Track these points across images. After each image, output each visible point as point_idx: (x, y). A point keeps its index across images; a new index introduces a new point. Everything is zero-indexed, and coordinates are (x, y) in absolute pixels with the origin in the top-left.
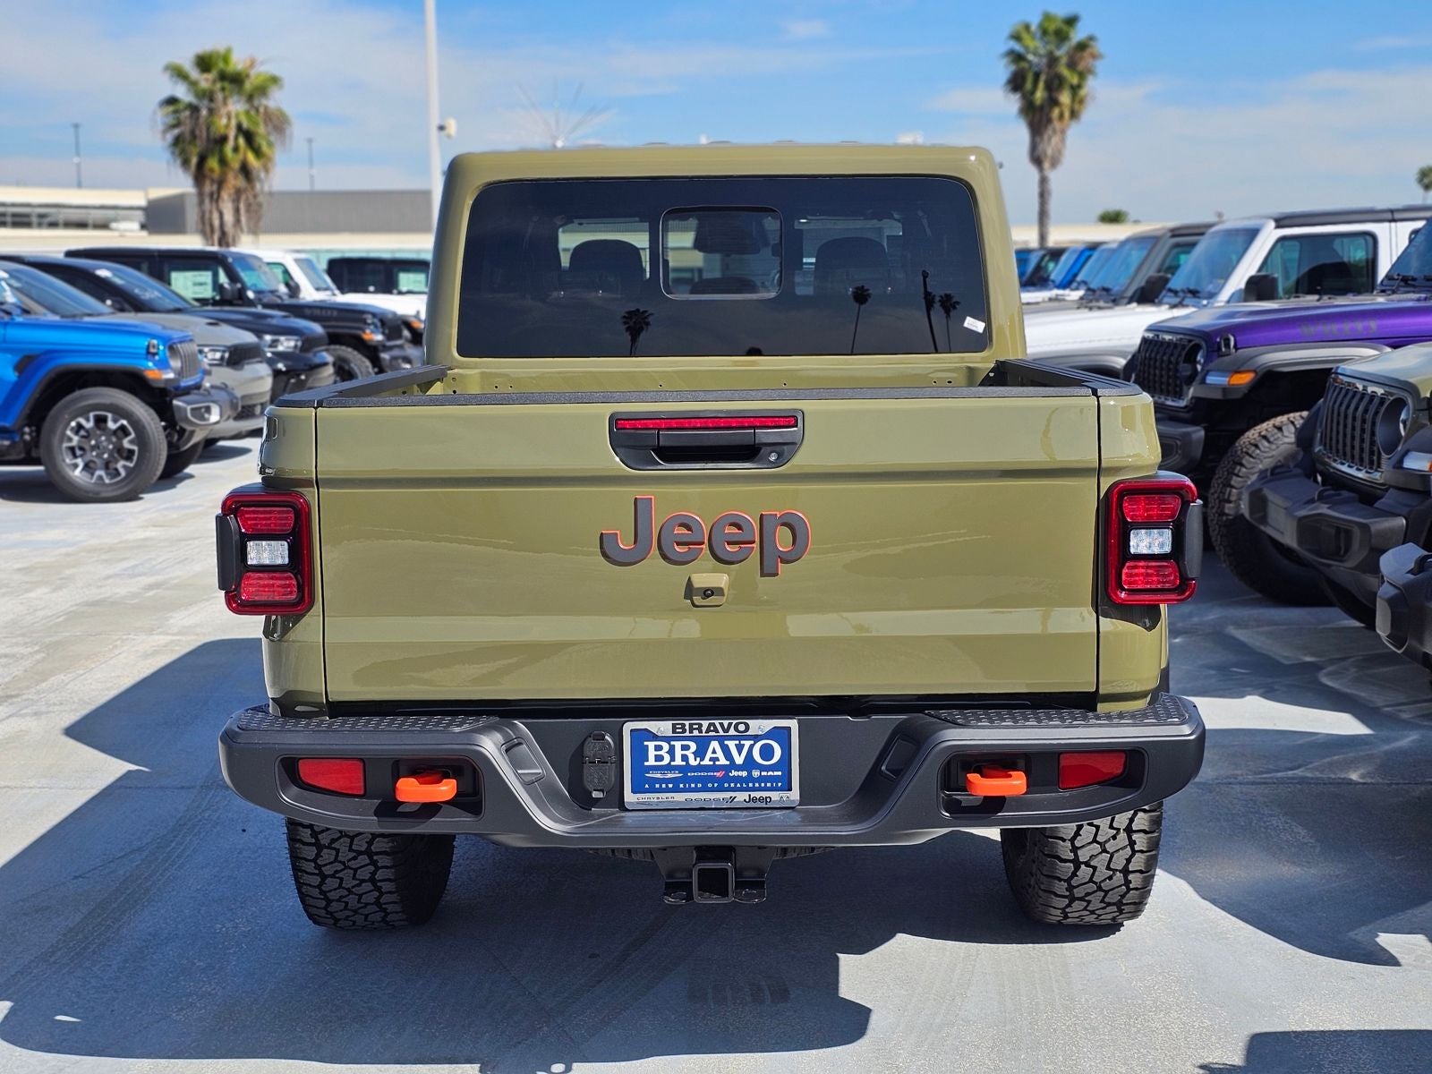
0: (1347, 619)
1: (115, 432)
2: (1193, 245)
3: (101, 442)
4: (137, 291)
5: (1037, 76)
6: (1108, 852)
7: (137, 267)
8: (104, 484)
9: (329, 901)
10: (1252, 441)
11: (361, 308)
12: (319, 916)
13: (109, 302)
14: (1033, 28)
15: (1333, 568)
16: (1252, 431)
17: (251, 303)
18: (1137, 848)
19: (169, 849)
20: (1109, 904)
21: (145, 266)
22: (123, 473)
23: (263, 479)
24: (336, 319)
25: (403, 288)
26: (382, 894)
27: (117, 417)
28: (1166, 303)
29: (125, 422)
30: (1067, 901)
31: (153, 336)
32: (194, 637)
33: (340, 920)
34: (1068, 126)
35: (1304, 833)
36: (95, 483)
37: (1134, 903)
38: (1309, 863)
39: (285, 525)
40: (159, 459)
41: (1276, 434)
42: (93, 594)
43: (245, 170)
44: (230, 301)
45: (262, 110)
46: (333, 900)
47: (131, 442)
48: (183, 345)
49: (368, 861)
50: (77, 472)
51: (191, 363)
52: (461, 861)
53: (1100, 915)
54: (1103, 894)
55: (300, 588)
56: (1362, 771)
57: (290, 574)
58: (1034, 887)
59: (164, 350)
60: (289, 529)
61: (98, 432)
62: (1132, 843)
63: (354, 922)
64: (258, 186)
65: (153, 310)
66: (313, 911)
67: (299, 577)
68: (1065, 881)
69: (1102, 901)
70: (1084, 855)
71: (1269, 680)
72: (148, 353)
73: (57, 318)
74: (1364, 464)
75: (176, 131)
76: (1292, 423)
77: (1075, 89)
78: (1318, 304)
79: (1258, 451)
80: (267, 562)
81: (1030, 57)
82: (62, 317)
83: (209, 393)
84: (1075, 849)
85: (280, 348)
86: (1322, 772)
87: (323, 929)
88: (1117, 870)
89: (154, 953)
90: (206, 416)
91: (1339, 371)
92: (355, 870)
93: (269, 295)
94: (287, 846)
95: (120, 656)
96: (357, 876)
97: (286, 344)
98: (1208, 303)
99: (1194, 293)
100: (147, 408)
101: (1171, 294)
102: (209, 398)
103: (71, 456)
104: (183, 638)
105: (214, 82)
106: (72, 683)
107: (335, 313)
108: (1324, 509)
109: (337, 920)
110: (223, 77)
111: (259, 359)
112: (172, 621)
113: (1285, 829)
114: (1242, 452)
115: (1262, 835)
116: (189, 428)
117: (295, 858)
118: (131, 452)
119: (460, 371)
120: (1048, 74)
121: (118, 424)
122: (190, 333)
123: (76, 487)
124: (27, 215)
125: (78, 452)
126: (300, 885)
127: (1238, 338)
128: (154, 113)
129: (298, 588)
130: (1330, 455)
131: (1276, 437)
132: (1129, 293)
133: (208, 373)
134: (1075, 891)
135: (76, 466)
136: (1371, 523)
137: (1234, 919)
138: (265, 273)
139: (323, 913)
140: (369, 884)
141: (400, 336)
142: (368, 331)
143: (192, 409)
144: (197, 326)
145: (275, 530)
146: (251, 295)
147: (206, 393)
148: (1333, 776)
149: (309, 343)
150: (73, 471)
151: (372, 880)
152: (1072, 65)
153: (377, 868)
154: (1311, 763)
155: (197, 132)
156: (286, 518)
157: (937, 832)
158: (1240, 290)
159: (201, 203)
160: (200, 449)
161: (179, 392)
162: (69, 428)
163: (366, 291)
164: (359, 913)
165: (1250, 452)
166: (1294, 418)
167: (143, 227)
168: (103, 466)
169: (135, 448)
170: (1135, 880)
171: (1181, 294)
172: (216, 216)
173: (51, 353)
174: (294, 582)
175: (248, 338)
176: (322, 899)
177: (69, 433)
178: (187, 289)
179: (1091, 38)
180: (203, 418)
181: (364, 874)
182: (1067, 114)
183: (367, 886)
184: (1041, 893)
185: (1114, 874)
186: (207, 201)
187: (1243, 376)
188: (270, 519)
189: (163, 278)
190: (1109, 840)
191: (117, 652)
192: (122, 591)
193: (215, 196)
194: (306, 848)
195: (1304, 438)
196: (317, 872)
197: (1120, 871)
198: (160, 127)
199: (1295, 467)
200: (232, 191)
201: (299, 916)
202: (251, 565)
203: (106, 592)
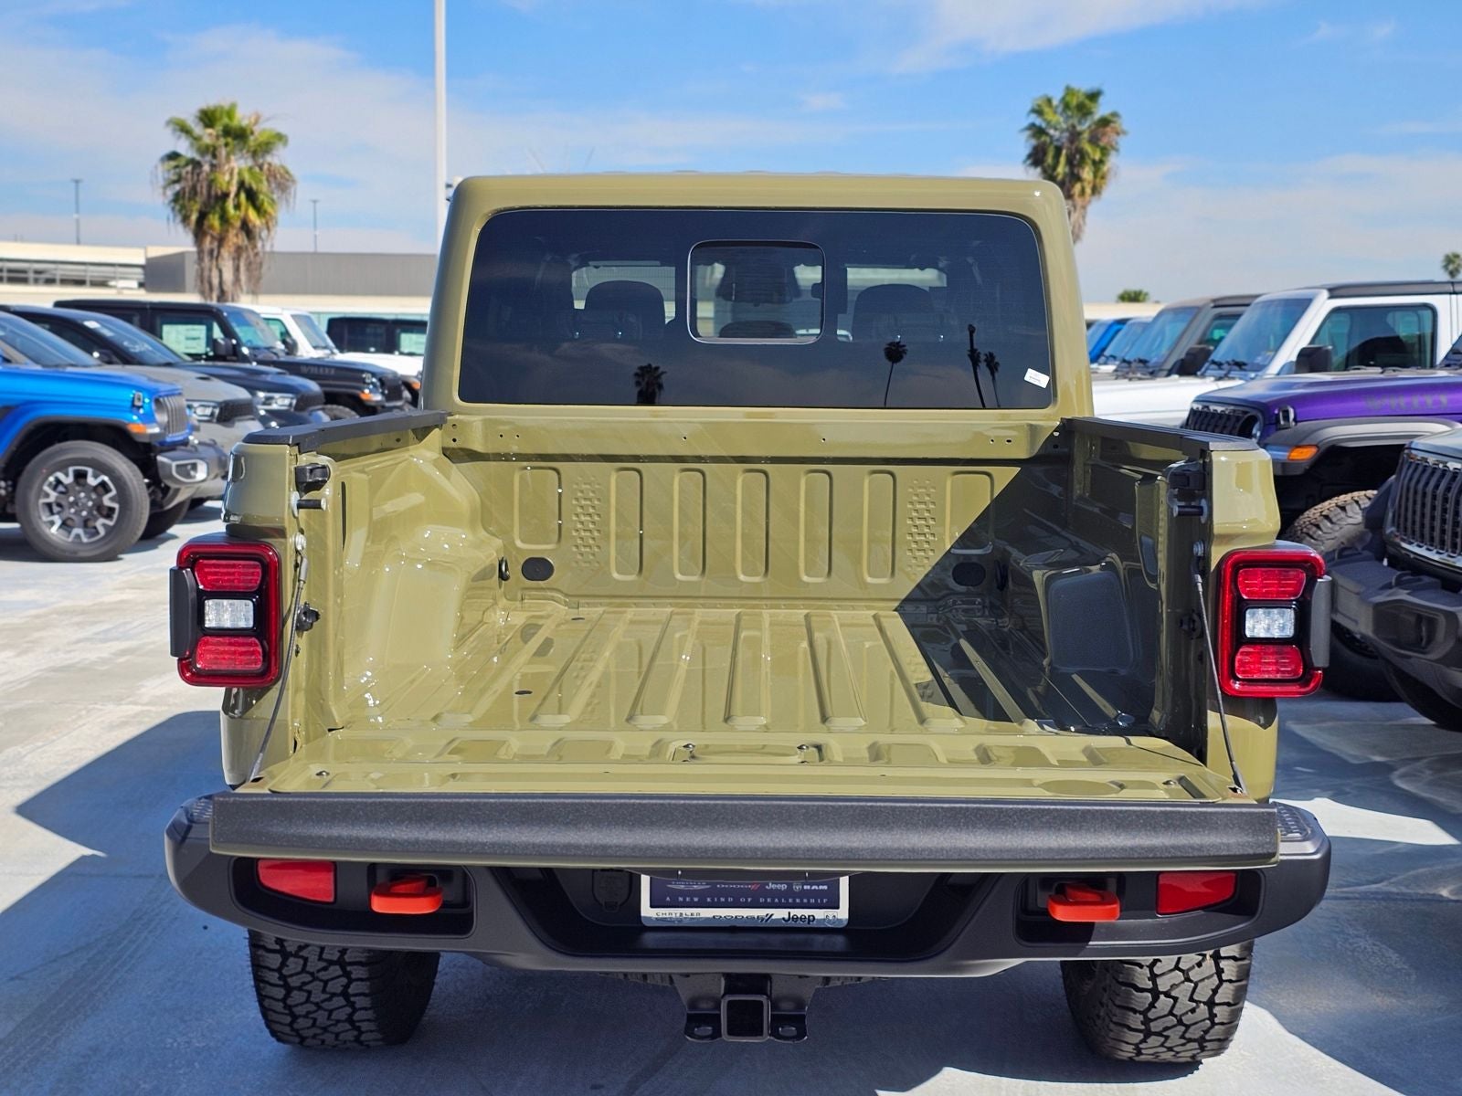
0: (1417, 716)
1: (95, 489)
2: (1237, 316)
3: (80, 499)
4: (126, 344)
5: (1058, 150)
6: (1191, 981)
7: (129, 320)
8: (81, 543)
9: (295, 1017)
10: (1313, 521)
11: (361, 367)
12: (282, 1033)
13: (96, 354)
14: (1055, 102)
15: (1412, 660)
16: (1312, 510)
17: (245, 359)
18: (1225, 977)
19: (119, 948)
20: (1190, 1040)
21: (136, 319)
22: (102, 532)
23: (227, 527)
24: (334, 378)
25: (405, 349)
26: (355, 1010)
27: (98, 472)
28: (1210, 376)
29: (106, 478)
30: (1141, 1036)
31: (139, 389)
32: (166, 708)
33: (307, 1038)
34: (1090, 202)
35: (1395, 957)
36: (73, 542)
37: (1219, 1040)
38: (1405, 993)
39: (250, 581)
40: (141, 518)
41: (1339, 513)
42: (60, 659)
43: (246, 227)
44: (224, 355)
45: (266, 167)
46: (300, 1016)
47: (112, 499)
48: (170, 399)
49: (340, 973)
50: (54, 530)
51: (178, 418)
52: (447, 970)
53: (1178, 1053)
54: (1183, 1028)
55: (267, 656)
56: (1451, 887)
57: (253, 639)
58: (1104, 1019)
59: (150, 403)
60: (255, 586)
61: (77, 488)
62: (1220, 972)
63: (323, 1042)
64: (259, 244)
65: (141, 363)
66: (278, 1027)
67: (265, 643)
68: (1140, 1013)
69: (1182, 1037)
70: (1163, 984)
71: (1338, 781)
72: (133, 406)
73: (39, 368)
74: (1446, 548)
75: (177, 187)
76: (1357, 502)
77: (1097, 165)
78: (1382, 376)
79: (1320, 533)
80: (228, 624)
81: (1052, 132)
82: (44, 366)
83: (196, 450)
84: (1153, 977)
85: (274, 407)
86: (1407, 887)
87: (287, 1046)
88: (1200, 1002)
89: (93, 1072)
90: (192, 473)
91: (1413, 446)
92: (326, 983)
93: (266, 351)
94: (249, 952)
95: (84, 727)
96: (328, 989)
97: (280, 402)
98: (1257, 376)
99: (1240, 365)
100: (131, 463)
101: (1214, 366)
102: (197, 455)
103: (48, 513)
104: (153, 709)
105: (217, 137)
106: (30, 756)
107: (333, 372)
108: (1403, 595)
109: (303, 1039)
110: (227, 132)
111: (251, 417)
112: (143, 690)
113: (1374, 953)
114: (1302, 533)
115: (1349, 960)
116: (173, 486)
117: (257, 966)
118: (112, 510)
119: (462, 417)
120: (1069, 149)
121: (99, 480)
122: (179, 387)
123: (52, 546)
124: (24, 271)
125: (56, 509)
126: (261, 998)
127: (1298, 411)
128: (156, 167)
129: (264, 657)
130: (1405, 538)
131: (1339, 517)
132: (1168, 366)
133: (195, 429)
134: (1152, 1024)
135: (52, 523)
136: (1459, 611)
137: (1328, 1058)
138: (262, 331)
139: (287, 1030)
140: (341, 998)
141: (399, 397)
142: (367, 391)
143: (178, 466)
144: (187, 380)
145: (239, 587)
146: (245, 351)
147: (193, 449)
148: (1421, 892)
149: (305, 402)
150: (50, 528)
151: (345, 994)
152: (1094, 140)
153: (351, 981)
154: (1395, 876)
155: (199, 189)
156: (253, 574)
157: (1009, 963)
158: (1292, 362)
159: (200, 259)
160: (185, 509)
161: (165, 448)
162: (47, 483)
163: (366, 351)
164: (328, 1032)
165: (1311, 533)
166: (1358, 497)
167: (141, 285)
168: (82, 524)
169: (116, 506)
170: (1221, 1013)
171: (1225, 366)
172: (215, 274)
173: (29, 405)
174: (260, 649)
175: (241, 394)
176: (286, 1014)
177: (46, 488)
178: (178, 342)
179: (1115, 114)
180: (188, 476)
181: (336, 986)
182: (1088, 191)
183: (340, 1001)
184: (1112, 1026)
185: (1198, 1006)
186: (206, 259)
187: (1305, 450)
188: (233, 574)
189: (155, 332)
190: (1193, 967)
191: (80, 723)
192: (93, 656)
193: (215, 253)
194: (271, 955)
195: (1374, 518)
196: (281, 983)
197: (1204, 1003)
198: (161, 182)
199: (1364, 549)
200: (232, 249)
201: (262, 1032)
202: (209, 629)
203: (76, 657)
